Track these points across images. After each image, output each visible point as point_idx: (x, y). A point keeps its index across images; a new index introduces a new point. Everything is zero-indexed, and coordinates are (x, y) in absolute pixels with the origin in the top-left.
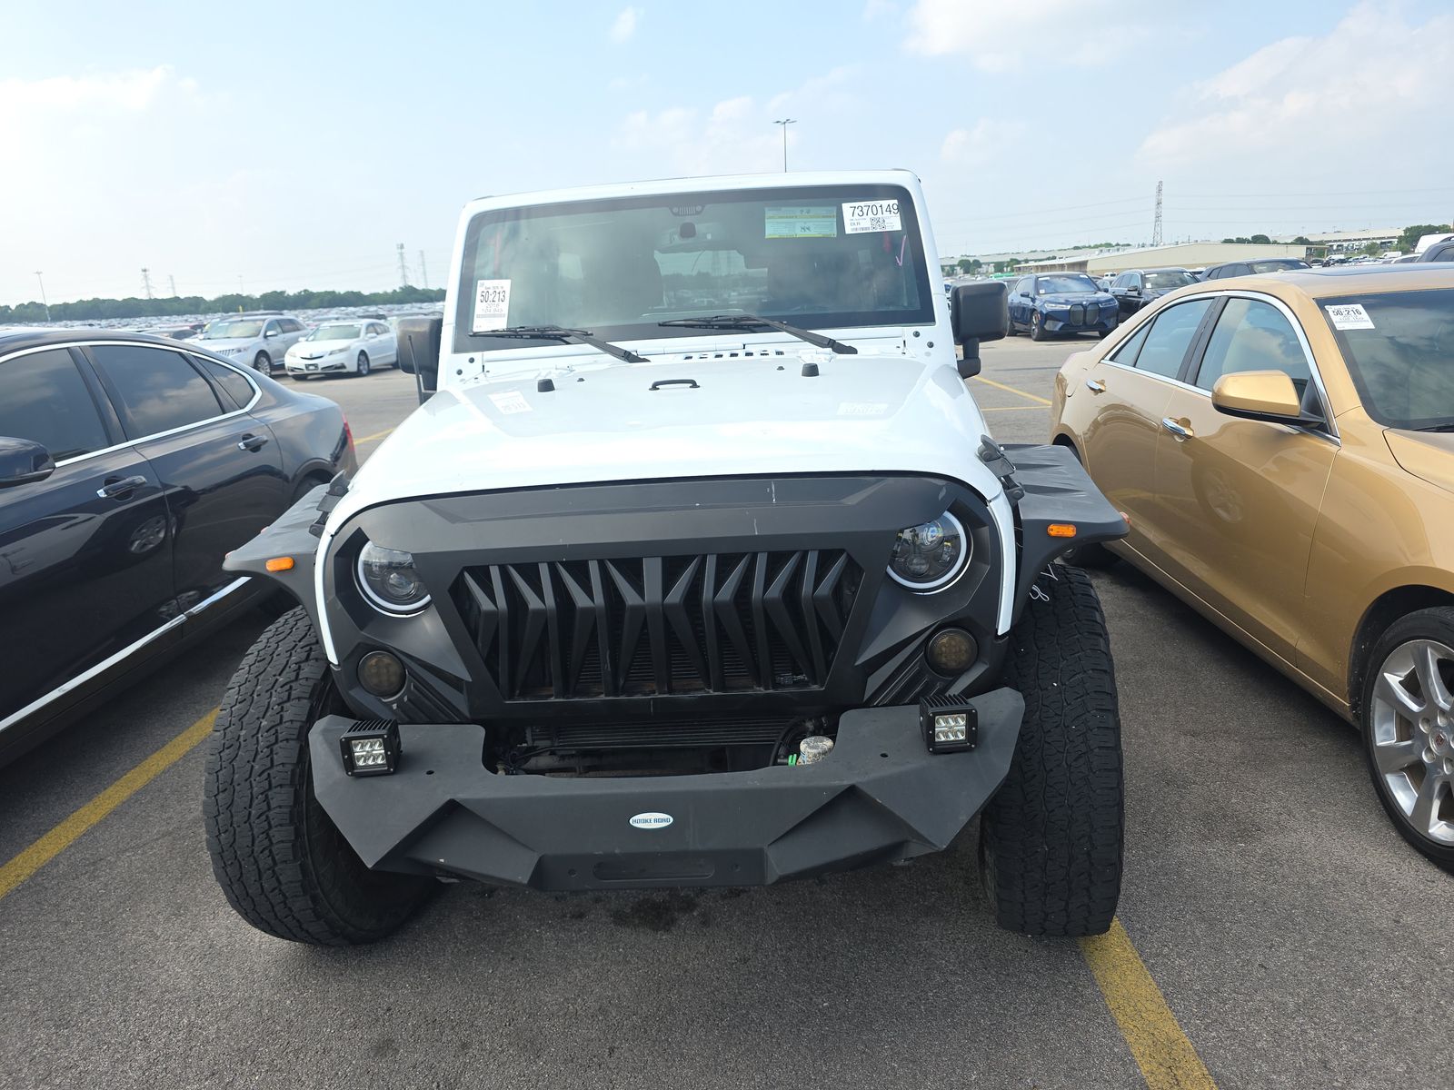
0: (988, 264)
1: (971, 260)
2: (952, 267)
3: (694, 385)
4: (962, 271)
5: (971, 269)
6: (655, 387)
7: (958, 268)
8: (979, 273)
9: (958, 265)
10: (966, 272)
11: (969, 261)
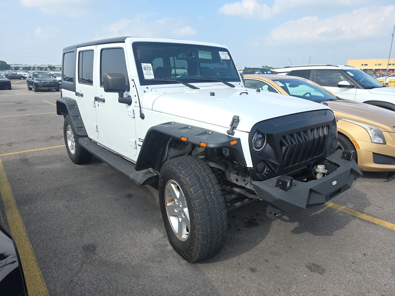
0: (58, 68)
1: (52, 66)
2: (46, 68)
3: (247, 93)
4: (49, 69)
5: (52, 69)
6: (241, 94)
7: (48, 69)
8: (55, 70)
9: (48, 67)
10: (51, 70)
11: (51, 66)
